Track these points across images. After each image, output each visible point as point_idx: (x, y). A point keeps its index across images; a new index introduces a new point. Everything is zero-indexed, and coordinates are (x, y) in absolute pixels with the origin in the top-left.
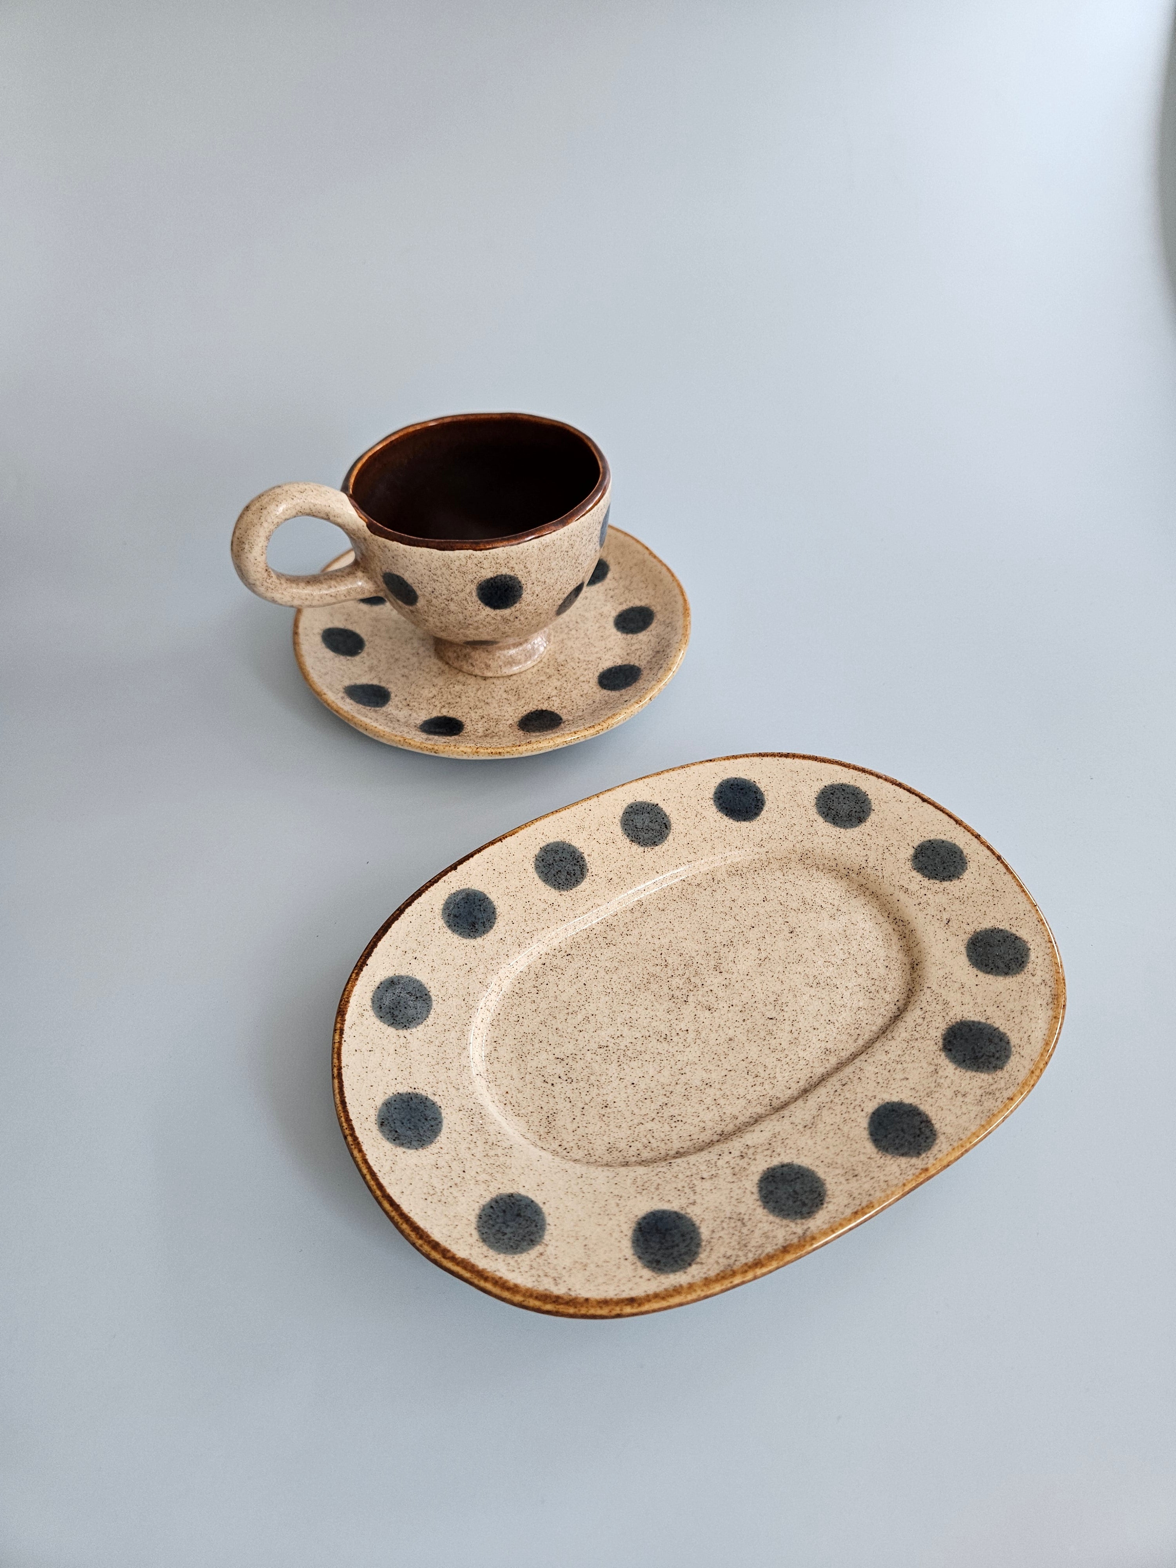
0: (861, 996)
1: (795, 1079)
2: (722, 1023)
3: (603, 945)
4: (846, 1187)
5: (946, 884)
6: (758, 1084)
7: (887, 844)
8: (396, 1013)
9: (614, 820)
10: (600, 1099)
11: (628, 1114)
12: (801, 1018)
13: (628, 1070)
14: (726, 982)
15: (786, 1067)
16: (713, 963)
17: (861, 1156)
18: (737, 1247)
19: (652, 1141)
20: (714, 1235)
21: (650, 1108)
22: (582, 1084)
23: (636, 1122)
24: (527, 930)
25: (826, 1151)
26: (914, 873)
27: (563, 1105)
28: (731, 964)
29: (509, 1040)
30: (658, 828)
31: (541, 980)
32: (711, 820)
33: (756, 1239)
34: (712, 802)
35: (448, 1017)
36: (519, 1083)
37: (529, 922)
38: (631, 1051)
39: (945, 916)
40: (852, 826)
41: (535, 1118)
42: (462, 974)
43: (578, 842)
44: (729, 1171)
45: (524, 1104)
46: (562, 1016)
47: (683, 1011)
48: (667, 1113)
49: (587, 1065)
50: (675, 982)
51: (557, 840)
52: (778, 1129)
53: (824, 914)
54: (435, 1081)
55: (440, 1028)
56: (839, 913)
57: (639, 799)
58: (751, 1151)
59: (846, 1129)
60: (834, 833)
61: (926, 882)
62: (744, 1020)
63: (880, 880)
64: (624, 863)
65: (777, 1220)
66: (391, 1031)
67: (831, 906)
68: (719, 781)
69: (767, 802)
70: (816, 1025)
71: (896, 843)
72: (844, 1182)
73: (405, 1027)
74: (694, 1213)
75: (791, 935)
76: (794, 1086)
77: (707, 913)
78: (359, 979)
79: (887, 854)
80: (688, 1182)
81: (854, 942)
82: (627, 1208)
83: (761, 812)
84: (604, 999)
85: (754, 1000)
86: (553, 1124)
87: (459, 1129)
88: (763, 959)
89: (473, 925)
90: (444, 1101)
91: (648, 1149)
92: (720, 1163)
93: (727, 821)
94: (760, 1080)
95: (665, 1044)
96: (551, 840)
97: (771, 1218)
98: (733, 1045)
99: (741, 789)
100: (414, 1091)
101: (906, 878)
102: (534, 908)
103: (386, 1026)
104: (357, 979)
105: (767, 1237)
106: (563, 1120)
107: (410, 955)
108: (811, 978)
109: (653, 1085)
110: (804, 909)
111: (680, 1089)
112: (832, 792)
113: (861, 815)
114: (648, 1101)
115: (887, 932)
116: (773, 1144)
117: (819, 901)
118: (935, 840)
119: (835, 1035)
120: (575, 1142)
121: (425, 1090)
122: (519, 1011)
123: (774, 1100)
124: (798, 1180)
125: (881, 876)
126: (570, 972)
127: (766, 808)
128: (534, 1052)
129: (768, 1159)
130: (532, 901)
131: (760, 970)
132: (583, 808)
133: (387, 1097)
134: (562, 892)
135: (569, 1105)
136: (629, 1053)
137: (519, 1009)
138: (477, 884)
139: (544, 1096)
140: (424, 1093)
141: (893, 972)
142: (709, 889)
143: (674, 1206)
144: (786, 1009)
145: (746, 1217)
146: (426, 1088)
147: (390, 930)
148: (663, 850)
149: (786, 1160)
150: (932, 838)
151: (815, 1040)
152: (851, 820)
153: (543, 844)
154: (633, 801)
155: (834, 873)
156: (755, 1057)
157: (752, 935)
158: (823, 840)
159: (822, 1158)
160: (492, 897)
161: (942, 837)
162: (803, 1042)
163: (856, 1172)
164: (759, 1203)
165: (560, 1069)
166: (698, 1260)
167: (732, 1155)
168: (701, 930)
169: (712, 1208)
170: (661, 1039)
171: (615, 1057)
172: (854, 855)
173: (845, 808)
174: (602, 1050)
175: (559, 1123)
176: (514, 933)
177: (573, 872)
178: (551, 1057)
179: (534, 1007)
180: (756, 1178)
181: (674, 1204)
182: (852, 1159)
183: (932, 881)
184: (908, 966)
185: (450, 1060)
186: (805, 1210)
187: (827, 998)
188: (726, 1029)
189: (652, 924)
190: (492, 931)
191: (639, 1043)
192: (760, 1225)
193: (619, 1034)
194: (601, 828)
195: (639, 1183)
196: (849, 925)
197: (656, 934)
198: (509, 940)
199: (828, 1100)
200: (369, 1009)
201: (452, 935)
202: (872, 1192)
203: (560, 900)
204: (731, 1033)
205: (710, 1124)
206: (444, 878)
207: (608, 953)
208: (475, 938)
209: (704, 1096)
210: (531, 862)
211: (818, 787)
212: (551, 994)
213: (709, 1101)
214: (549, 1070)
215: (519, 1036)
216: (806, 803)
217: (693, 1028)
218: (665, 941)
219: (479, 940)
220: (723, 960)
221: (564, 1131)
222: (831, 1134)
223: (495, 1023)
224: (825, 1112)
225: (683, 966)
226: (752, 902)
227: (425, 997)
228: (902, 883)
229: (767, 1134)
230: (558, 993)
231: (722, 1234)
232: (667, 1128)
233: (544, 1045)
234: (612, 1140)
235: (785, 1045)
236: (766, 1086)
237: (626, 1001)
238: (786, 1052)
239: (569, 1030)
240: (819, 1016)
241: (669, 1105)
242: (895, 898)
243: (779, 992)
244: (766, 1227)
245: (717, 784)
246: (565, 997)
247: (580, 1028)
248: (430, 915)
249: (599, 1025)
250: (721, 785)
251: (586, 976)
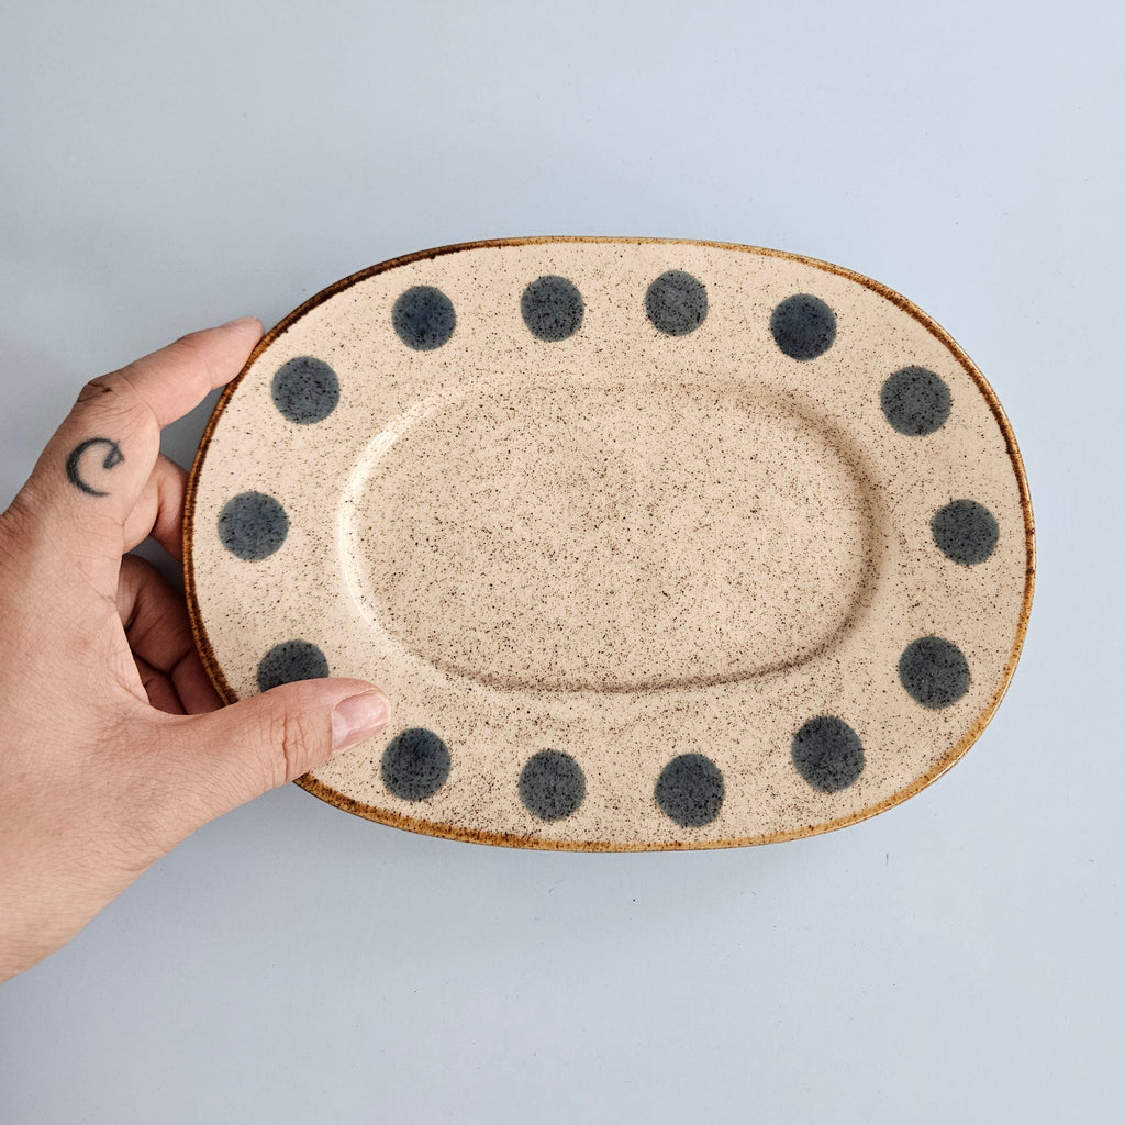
0: (772, 621)
1: (644, 669)
2: (616, 571)
3: (554, 417)
4: (600, 814)
5: (950, 563)
6: (606, 653)
7: (926, 476)
8: (295, 400)
9: (643, 282)
10: (451, 584)
11: (468, 614)
12: (695, 610)
13: (495, 567)
14: (649, 529)
15: (644, 651)
16: (651, 499)
17: (637, 792)
18: (469, 808)
19: (474, 650)
20: (458, 785)
21: (493, 618)
22: (444, 558)
23: (471, 624)
24: (478, 365)
25: (610, 766)
26: (927, 530)
27: (414, 569)
28: (668, 512)
29: (401, 474)
30: (688, 315)
31: (468, 424)
32: (755, 336)
33: (489, 812)
34: (770, 314)
35: (346, 427)
36: (387, 526)
37: (485, 358)
38: (510, 550)
39: (919, 597)
40: (906, 432)
41: (383, 568)
42: (384, 384)
43: (586, 289)
44: (515, 730)
45: (380, 549)
46: (466, 476)
47: (587, 536)
48: (506, 632)
49: (461, 541)
50: (602, 500)
51: (563, 275)
52: (587, 715)
53: (804, 511)
54: (299, 492)
55: (332, 435)
56: (820, 518)
57: (687, 270)
58: (549, 722)
59: (644, 755)
60: (881, 428)
61: (931, 548)
62: (639, 580)
63: (887, 512)
64: (625, 338)
65: (520, 806)
66: (279, 418)
67: (817, 505)
68: (795, 292)
69: (833, 348)
70: (704, 627)
71: (936, 482)
72: (602, 808)
73: (297, 420)
74: (457, 753)
75: (751, 514)
76: (638, 674)
77: (683, 439)
78: (273, 345)
79: (917, 488)
80: (473, 718)
81: (809, 561)
82: (404, 713)
83: (818, 355)
84: (519, 478)
85: (662, 565)
86: (395, 583)
87: (297, 555)
88: (704, 524)
89: (422, 333)
90: (297, 519)
91: (466, 657)
92: (513, 717)
93: (772, 347)
94: (611, 650)
95: (547, 561)
96: (557, 273)
97: (517, 800)
98: (611, 599)
99: (814, 316)
100: (273, 496)
101: (914, 528)
102: (498, 343)
103: (277, 411)
104: (269, 345)
105: (500, 816)
106: (406, 585)
107: (337, 341)
108: (737, 573)
109: (508, 597)
110: (787, 492)
111: (531, 615)
112: (916, 377)
113: (926, 425)
114: (494, 611)
115: (853, 569)
116: (571, 728)
117: (809, 493)
118: (981, 507)
119: (714, 646)
120: (404, 613)
121: (284, 500)
122: (429, 446)
123: (611, 677)
124: (565, 778)
125: (891, 508)
126: (502, 429)
127: (826, 354)
128: (418, 500)
129: (557, 739)
130: (500, 334)
131: (693, 535)
132: (614, 250)
133: (242, 492)
134: (538, 340)
135: (420, 573)
136: (507, 551)
137: (428, 445)
138: (448, 289)
139: (403, 551)
140: (281, 502)
141: (824, 614)
142: (704, 411)
143: (443, 735)
144: (687, 592)
145: (497, 785)
146: (286, 497)
147: (329, 301)
148: (679, 344)
149: (570, 753)
150: (979, 502)
151: (691, 641)
152: (910, 424)
153: (545, 273)
154: (678, 269)
155: (851, 468)
156: (622, 624)
157: (712, 491)
158: (862, 428)
159: (601, 771)
160: (458, 310)
161: (991, 508)
162: (679, 636)
163: (618, 805)
164: (517, 778)
165: (433, 531)
166: (430, 800)
167: (528, 716)
168: (664, 455)
169: (476, 758)
170: (547, 554)
171: (490, 549)
172: (882, 467)
173: (913, 404)
174: (484, 534)
175: (401, 586)
176: (461, 363)
177: (562, 322)
178: (432, 515)
179: (446, 449)
180: (533, 752)
181: (446, 733)
182: (626, 790)
183: (938, 550)
184: (843, 619)
185: (325, 476)
186: (550, 811)
187: (736, 605)
188: (615, 579)
189: (618, 418)
190: (439, 350)
191: (523, 546)
192: (502, 800)
193: (510, 525)
194: (623, 285)
195: (430, 694)
196: (820, 537)
197: (615, 433)
198: (452, 369)
199: (653, 715)
200: (268, 384)
201: (393, 336)
202: (617, 834)
203: (532, 347)
204: (617, 585)
205: (535, 666)
206: (415, 263)
207: (553, 428)
208: (417, 349)
209: (548, 636)
210: (521, 289)
211: (905, 361)
212: (469, 444)
213: (549, 644)
214: (422, 526)
215: (413, 474)
216: (877, 375)
217: (584, 559)
218: (618, 447)
219: (421, 353)
220: (663, 502)
221: (402, 596)
222: (628, 752)
223: (398, 448)
224: (640, 727)
225: (618, 486)
226: (739, 452)
227: (333, 394)
228: (906, 531)
229: (573, 715)
230: (477, 447)
231: (466, 788)
232: (495, 647)
233: (432, 497)
234: (439, 630)
235: (659, 629)
236: (612, 659)
237: (539, 493)
238: (655, 637)
239: (465, 496)
240: (714, 618)
241: (511, 626)
242: (887, 542)
243: (692, 570)
244: (507, 806)
245: (790, 295)
246: (481, 455)
247: (476, 498)
248: (379, 301)
249: (496, 506)
250: (794, 299)
251: (516, 442)
